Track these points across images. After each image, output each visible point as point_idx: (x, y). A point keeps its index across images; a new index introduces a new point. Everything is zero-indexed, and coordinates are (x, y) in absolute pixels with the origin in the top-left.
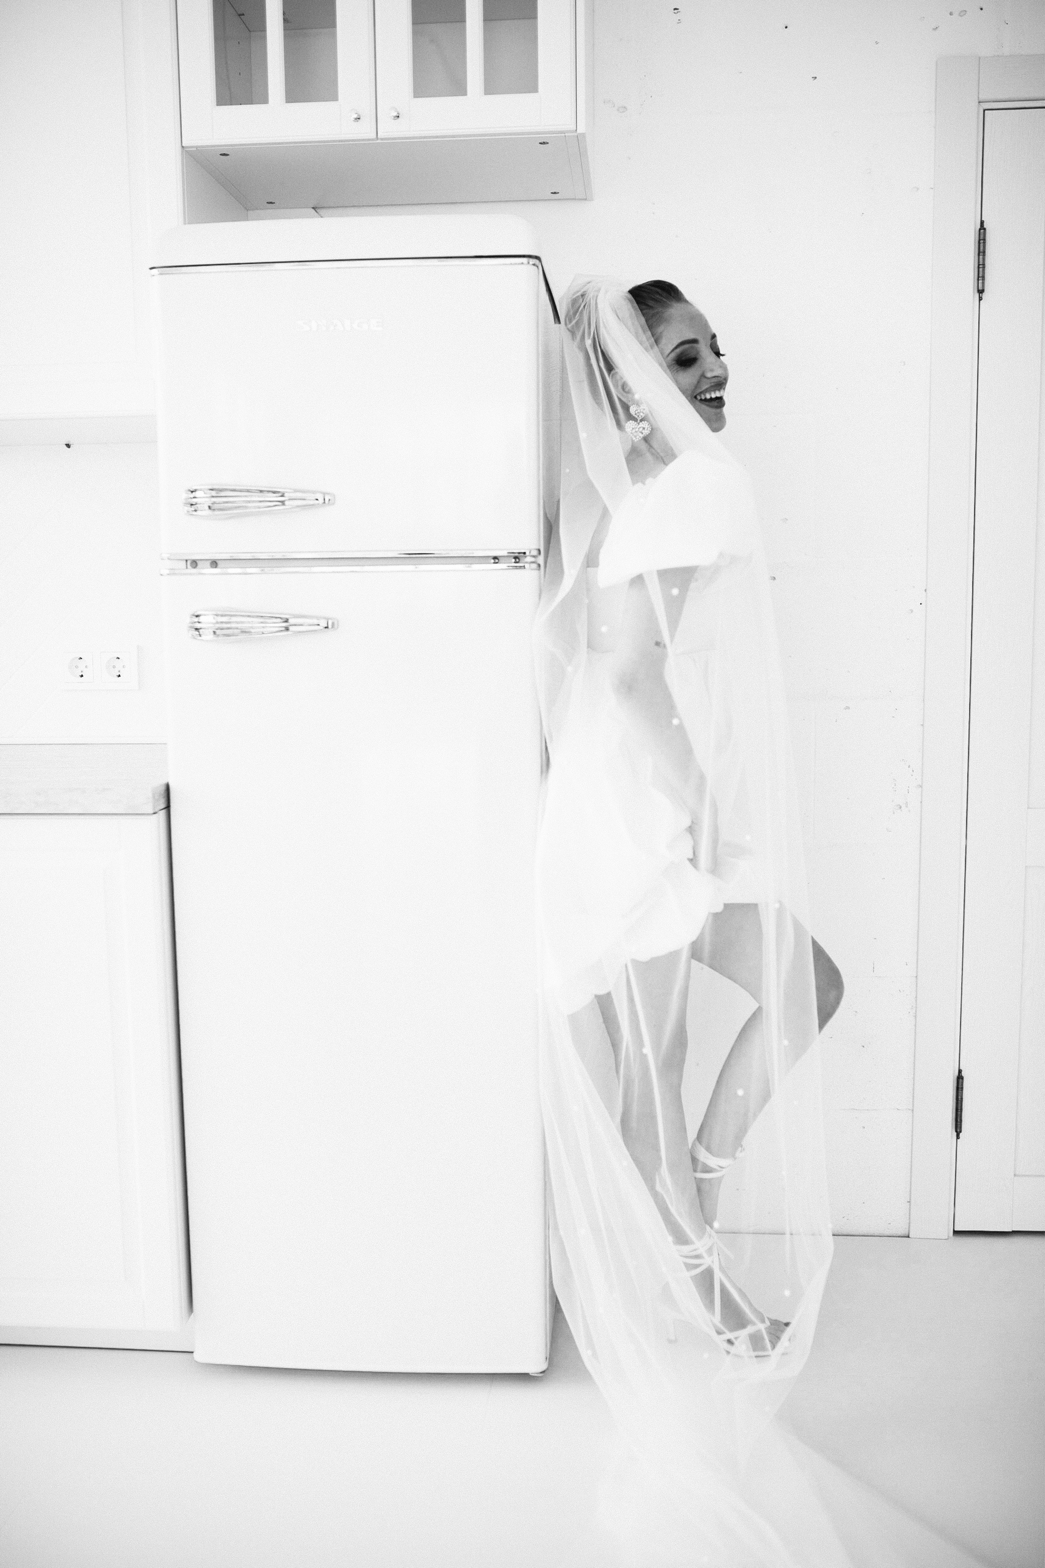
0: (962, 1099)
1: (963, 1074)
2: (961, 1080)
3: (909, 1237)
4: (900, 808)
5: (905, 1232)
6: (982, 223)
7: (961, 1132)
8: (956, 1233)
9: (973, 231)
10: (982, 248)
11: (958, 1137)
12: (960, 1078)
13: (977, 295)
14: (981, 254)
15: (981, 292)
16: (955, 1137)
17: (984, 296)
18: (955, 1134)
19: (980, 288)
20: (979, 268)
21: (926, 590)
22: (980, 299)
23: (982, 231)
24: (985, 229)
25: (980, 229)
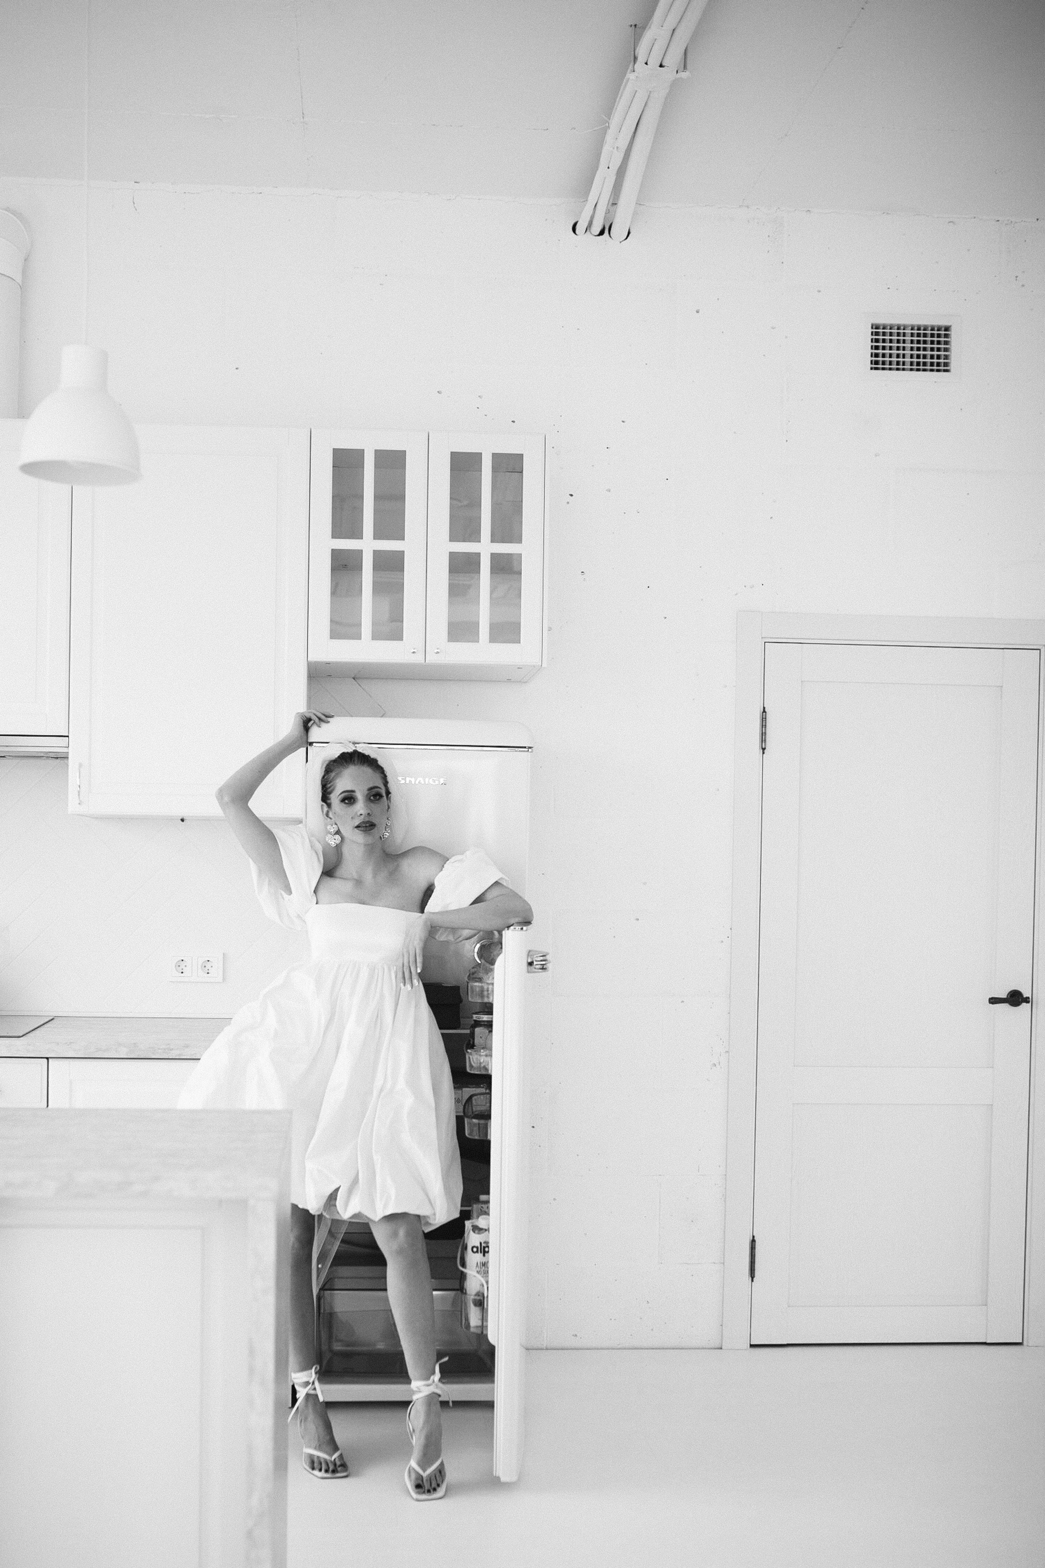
0: (755, 1254)
1: (755, 1238)
2: (754, 1243)
3: (721, 1349)
4: (715, 1065)
5: (720, 1346)
6: (764, 708)
7: (754, 1277)
8: (752, 1346)
9: (759, 714)
10: (764, 724)
11: (752, 1281)
12: (753, 1241)
13: (762, 751)
14: (764, 727)
15: (764, 749)
16: (750, 1281)
17: (765, 751)
18: (750, 1279)
19: (763, 747)
20: (762, 735)
21: (731, 929)
22: (763, 753)
23: (764, 713)
24: (766, 712)
25: (763, 713)
